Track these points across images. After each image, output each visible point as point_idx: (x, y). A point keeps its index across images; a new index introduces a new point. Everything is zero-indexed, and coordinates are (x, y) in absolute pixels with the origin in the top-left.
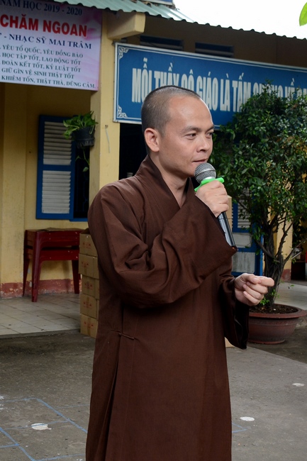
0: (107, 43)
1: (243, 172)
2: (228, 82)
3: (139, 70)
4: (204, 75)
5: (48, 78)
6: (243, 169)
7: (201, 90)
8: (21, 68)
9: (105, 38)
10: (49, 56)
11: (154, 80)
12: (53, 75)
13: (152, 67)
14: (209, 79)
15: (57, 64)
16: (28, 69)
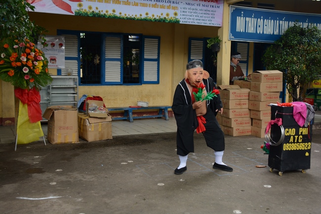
0: (226, 5)
1: (286, 62)
2: (278, 21)
3: (240, 17)
4: (267, 19)
5: (201, 21)
6: (286, 60)
7: (266, 25)
8: (190, 17)
9: (225, 3)
10: (202, 12)
11: (246, 21)
12: (203, 20)
13: (245, 16)
14: (270, 20)
15: (205, 15)
16: (193, 18)
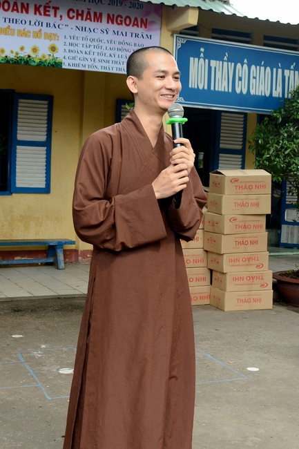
0: (166, 34)
2: (280, 71)
3: (196, 59)
4: (258, 64)
5: (111, 65)
7: (255, 78)
8: (86, 56)
9: (164, 29)
10: (112, 46)
11: (210, 68)
12: (116, 62)
13: (208, 57)
14: (262, 68)
15: (120, 53)
16: (92, 57)
